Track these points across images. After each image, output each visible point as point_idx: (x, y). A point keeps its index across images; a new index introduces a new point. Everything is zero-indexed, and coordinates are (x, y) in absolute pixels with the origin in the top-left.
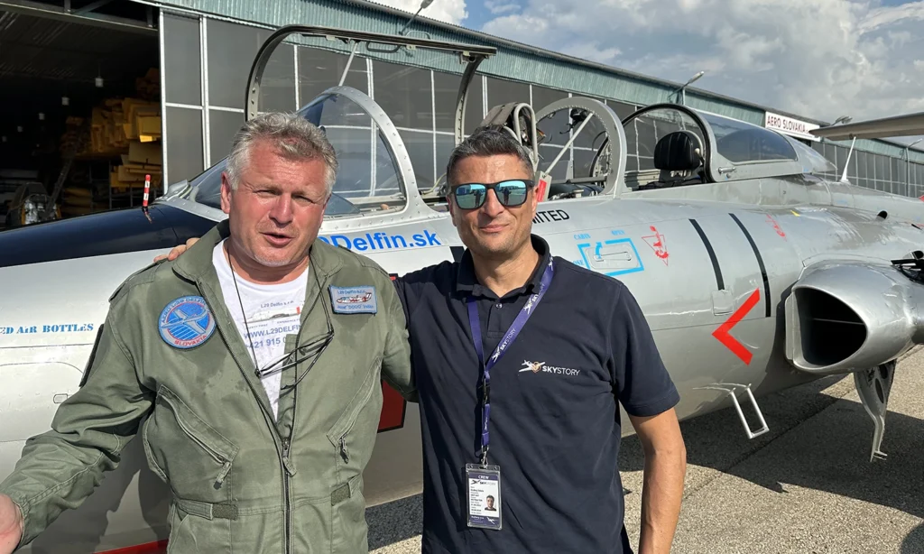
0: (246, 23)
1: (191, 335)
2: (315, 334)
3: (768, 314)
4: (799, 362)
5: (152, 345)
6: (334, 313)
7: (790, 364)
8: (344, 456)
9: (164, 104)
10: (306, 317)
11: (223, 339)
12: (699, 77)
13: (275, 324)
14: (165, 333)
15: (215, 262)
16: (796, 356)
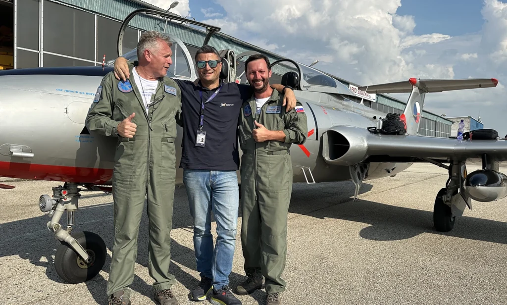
0: (67, 5)
1: (127, 89)
2: (159, 96)
3: (317, 139)
4: (327, 158)
5: (116, 91)
6: (165, 92)
7: (323, 159)
8: (166, 129)
9: (16, 47)
10: (157, 91)
11: (135, 92)
12: (316, 63)
13: (150, 91)
14: (120, 88)
15: (133, 72)
16: (327, 156)
